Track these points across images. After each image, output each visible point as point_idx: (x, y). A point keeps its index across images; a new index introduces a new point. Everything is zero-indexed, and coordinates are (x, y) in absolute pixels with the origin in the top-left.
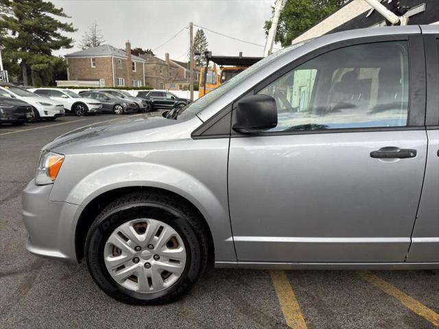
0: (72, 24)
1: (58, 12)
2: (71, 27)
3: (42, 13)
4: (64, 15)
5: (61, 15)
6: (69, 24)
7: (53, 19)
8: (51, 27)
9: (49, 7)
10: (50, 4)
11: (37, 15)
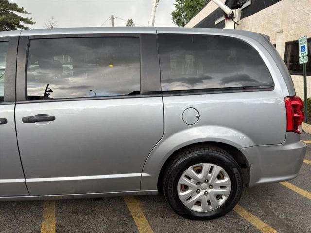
0: (31, 19)
1: (21, 10)
2: (31, 21)
3: (11, 11)
4: (26, 12)
5: (23, 12)
6: (29, 18)
7: (17, 15)
8: (15, 21)
9: (14, 7)
10: (15, 5)
11: (7, 13)
